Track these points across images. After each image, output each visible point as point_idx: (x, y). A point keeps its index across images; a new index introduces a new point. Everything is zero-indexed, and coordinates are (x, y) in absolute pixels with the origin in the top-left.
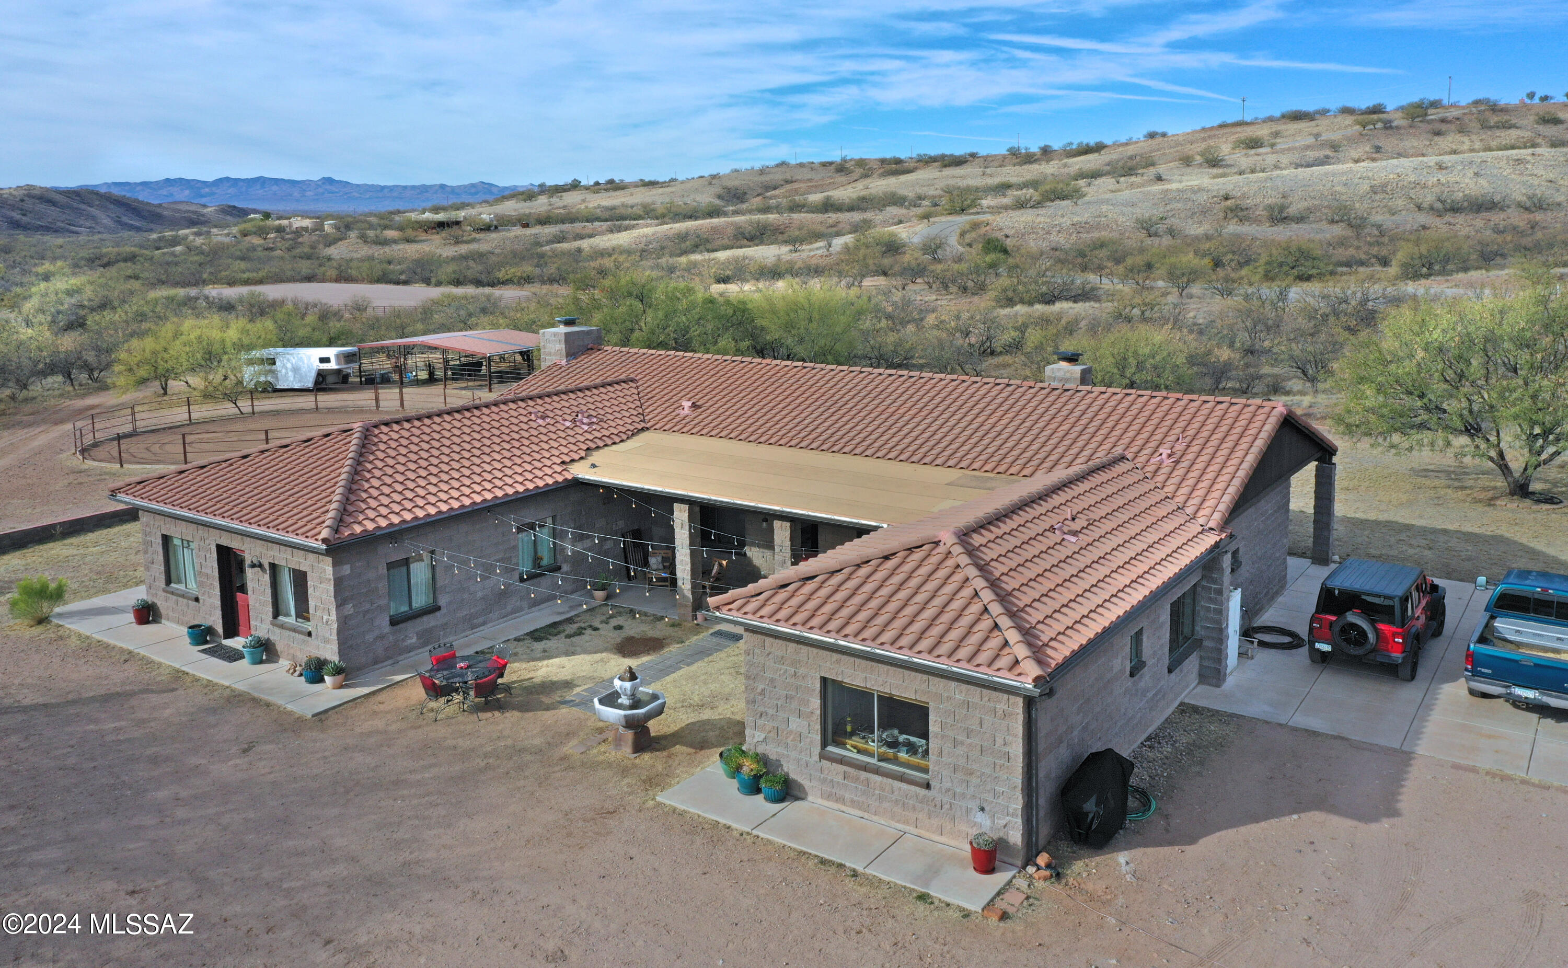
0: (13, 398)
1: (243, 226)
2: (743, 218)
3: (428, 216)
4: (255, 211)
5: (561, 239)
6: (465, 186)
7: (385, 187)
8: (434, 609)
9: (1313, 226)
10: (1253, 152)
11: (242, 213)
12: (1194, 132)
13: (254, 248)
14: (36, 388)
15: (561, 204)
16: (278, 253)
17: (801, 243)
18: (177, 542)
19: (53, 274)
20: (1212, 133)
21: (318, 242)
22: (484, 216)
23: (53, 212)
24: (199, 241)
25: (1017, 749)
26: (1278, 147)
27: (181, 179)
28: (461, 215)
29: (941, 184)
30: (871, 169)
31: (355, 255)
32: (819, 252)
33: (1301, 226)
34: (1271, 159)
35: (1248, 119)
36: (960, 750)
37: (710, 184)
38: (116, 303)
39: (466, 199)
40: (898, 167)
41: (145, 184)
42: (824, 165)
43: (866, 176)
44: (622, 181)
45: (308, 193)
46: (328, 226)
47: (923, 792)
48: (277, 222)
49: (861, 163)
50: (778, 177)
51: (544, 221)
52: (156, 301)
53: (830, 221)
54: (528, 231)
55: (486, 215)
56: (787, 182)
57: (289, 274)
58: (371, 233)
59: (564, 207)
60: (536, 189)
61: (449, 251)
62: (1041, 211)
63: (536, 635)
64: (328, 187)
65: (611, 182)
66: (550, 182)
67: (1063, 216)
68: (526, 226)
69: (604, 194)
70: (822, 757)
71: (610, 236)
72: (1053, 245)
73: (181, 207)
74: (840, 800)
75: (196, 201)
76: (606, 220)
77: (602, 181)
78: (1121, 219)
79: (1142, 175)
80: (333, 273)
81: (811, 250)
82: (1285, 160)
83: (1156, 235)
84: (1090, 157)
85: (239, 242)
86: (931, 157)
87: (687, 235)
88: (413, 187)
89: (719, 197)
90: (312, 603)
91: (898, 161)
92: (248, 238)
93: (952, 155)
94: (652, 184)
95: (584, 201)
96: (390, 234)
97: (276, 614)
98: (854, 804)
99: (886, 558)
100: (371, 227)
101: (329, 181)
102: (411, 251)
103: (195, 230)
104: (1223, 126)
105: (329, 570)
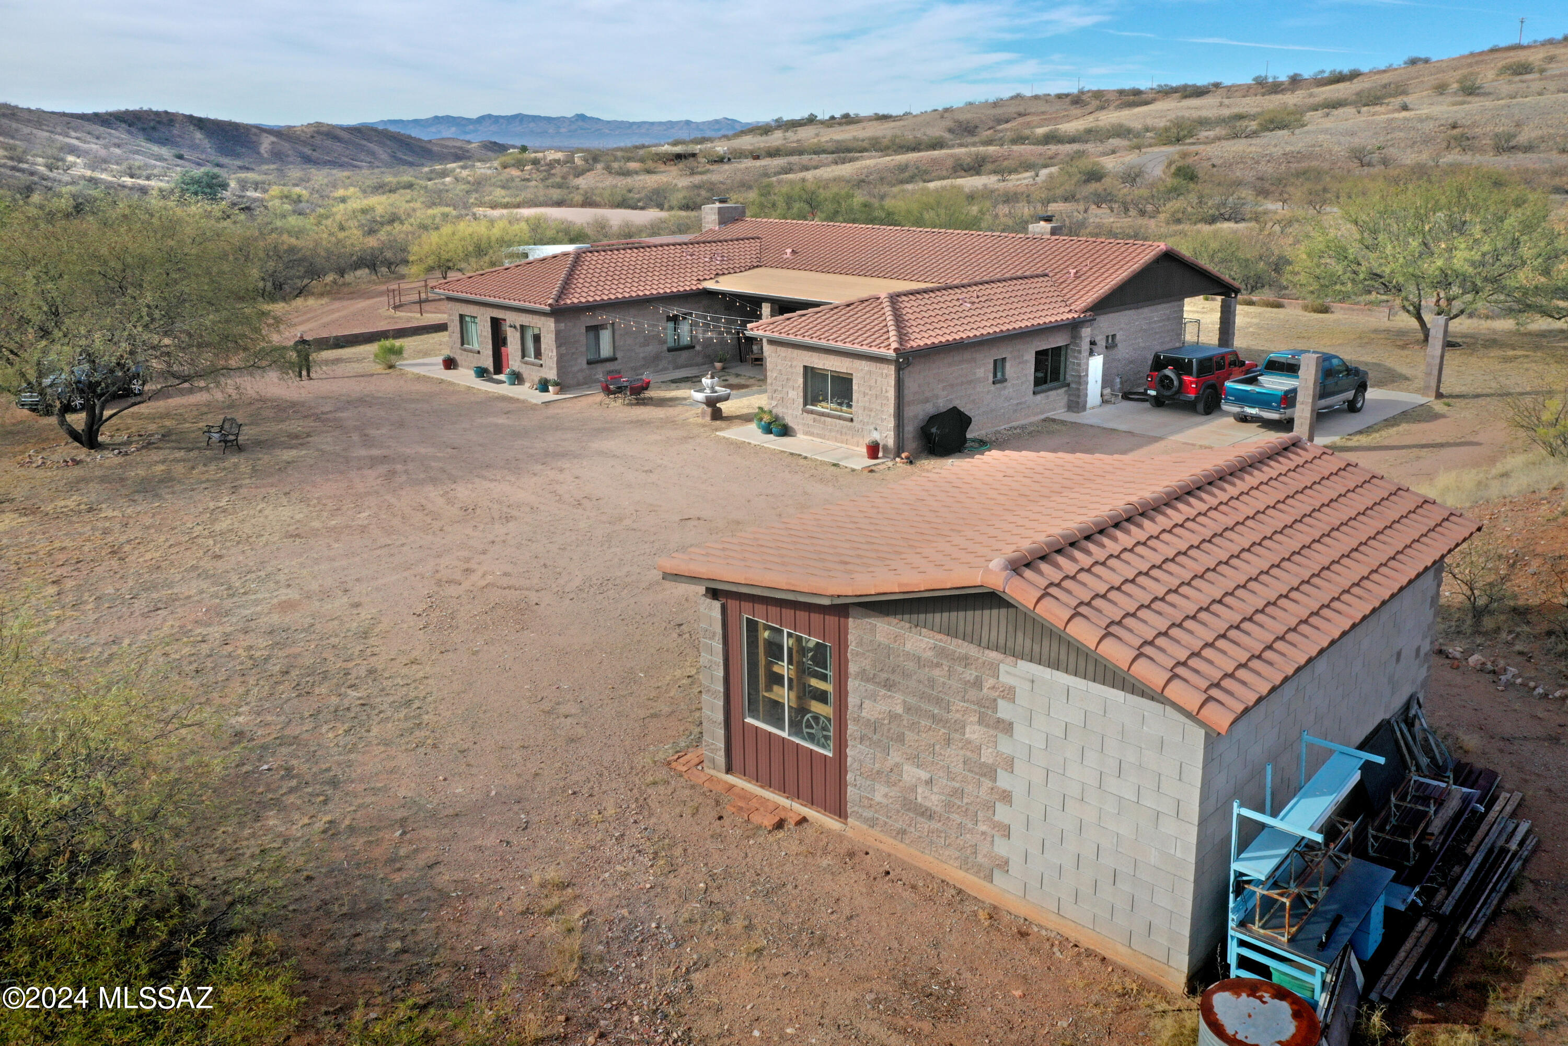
0: (335, 282)
1: (503, 159)
2: (963, 150)
3: (667, 148)
4: (514, 147)
5: (788, 170)
6: (709, 122)
7: (634, 123)
8: (613, 359)
9: (1542, 155)
10: (1517, 78)
11: (501, 148)
12: (1463, 57)
13: (512, 179)
14: (349, 277)
15: (795, 138)
16: (533, 183)
17: (1010, 173)
18: (468, 319)
19: (349, 198)
20: (1481, 58)
21: (568, 173)
22: (718, 149)
23: (338, 147)
24: (465, 173)
25: (891, 393)
26: (1548, 73)
27: (448, 117)
28: (697, 148)
29: (1172, 116)
30: (1107, 101)
31: (600, 185)
32: (1026, 182)
33: (1527, 155)
34: (1536, 86)
35: (1525, 42)
36: (867, 398)
37: (942, 117)
38: (403, 217)
39: (708, 134)
40: (1136, 98)
41: (416, 122)
42: (1060, 97)
43: (1102, 108)
44: (857, 115)
45: (563, 130)
46: (578, 159)
47: (849, 424)
48: (533, 155)
49: (1098, 94)
50: (1012, 110)
51: (773, 153)
52: (434, 217)
53: (1050, 153)
54: (758, 163)
55: (721, 148)
56: (1020, 115)
57: (541, 199)
58: (616, 165)
59: (798, 141)
60: (773, 124)
61: (684, 182)
62: (1254, 141)
63: (673, 381)
64: (580, 123)
65: (846, 116)
66: (786, 117)
67: (1276, 146)
68: (757, 157)
69: (837, 128)
70: (803, 411)
71: (834, 167)
72: (1260, 174)
73: (450, 143)
74: (812, 434)
75: (461, 138)
76: (833, 153)
77: (837, 115)
78: (1336, 148)
79: (1388, 104)
80: (578, 198)
81: (1018, 180)
82: (1552, 86)
83: (1369, 164)
84: (1341, 86)
85: (500, 174)
86: (1172, 88)
87: (907, 166)
88: (660, 123)
89: (950, 131)
90: (543, 347)
91: (1137, 92)
92: (507, 170)
93: (1194, 86)
94: (885, 118)
95: (817, 135)
96: (633, 165)
97: (523, 356)
98: (818, 436)
99: (848, 305)
100: (616, 159)
101: (581, 117)
102: (651, 181)
103: (461, 164)
104: (1494, 50)
105: (553, 325)
